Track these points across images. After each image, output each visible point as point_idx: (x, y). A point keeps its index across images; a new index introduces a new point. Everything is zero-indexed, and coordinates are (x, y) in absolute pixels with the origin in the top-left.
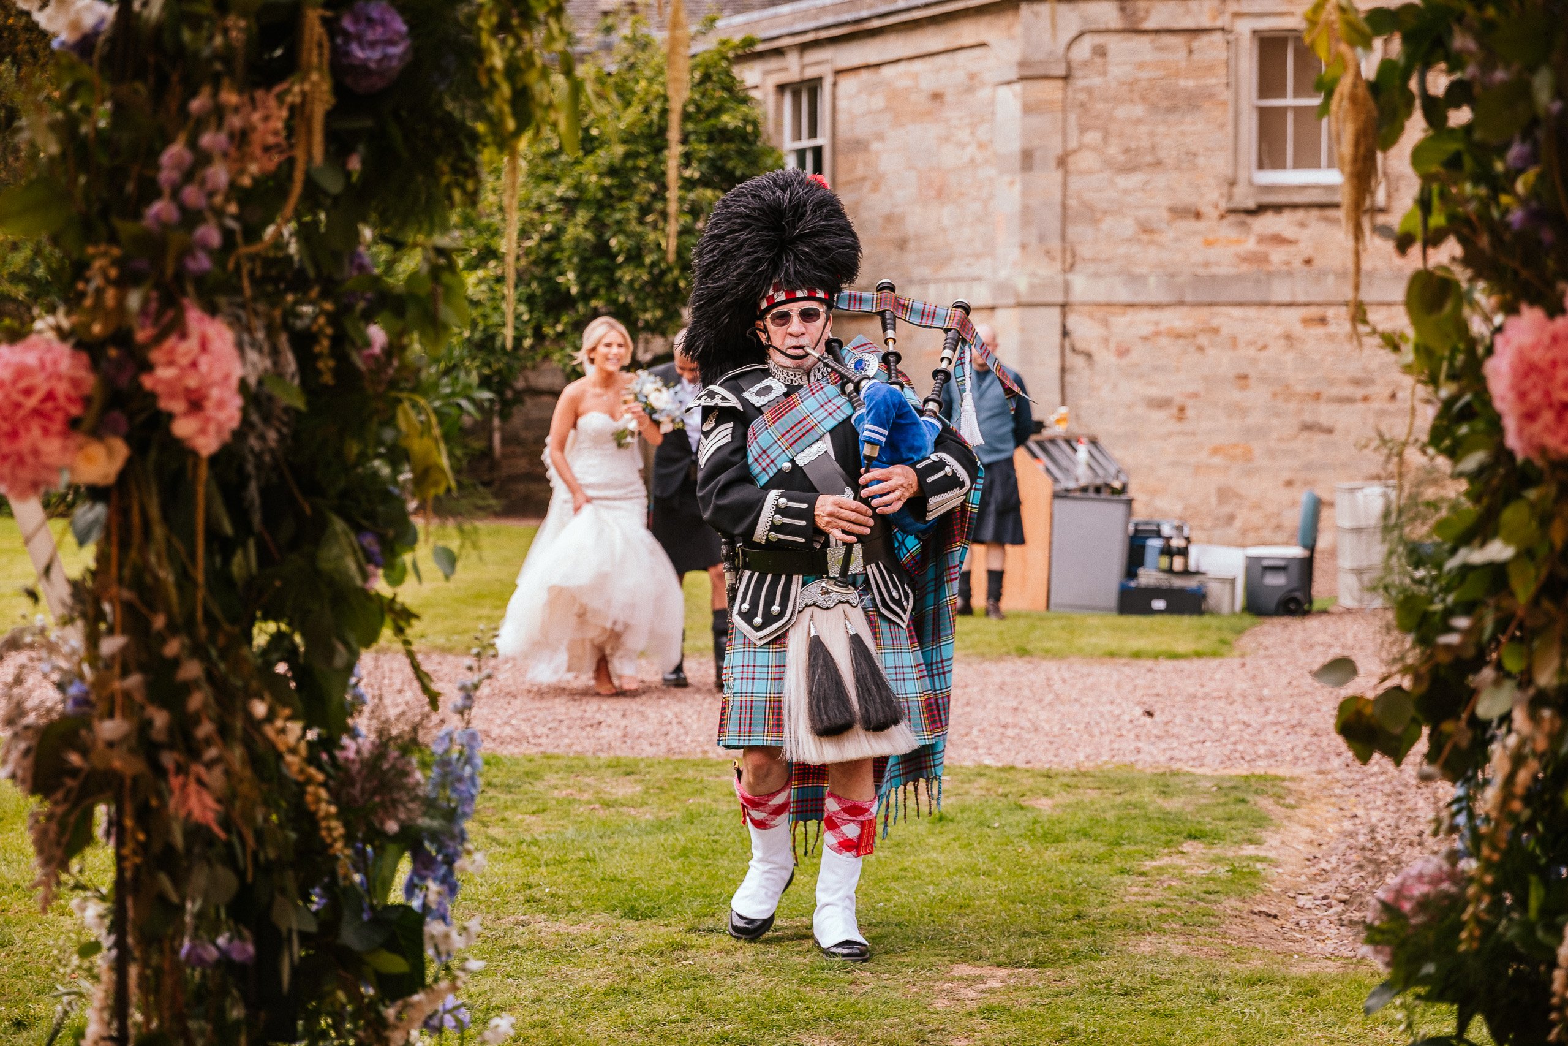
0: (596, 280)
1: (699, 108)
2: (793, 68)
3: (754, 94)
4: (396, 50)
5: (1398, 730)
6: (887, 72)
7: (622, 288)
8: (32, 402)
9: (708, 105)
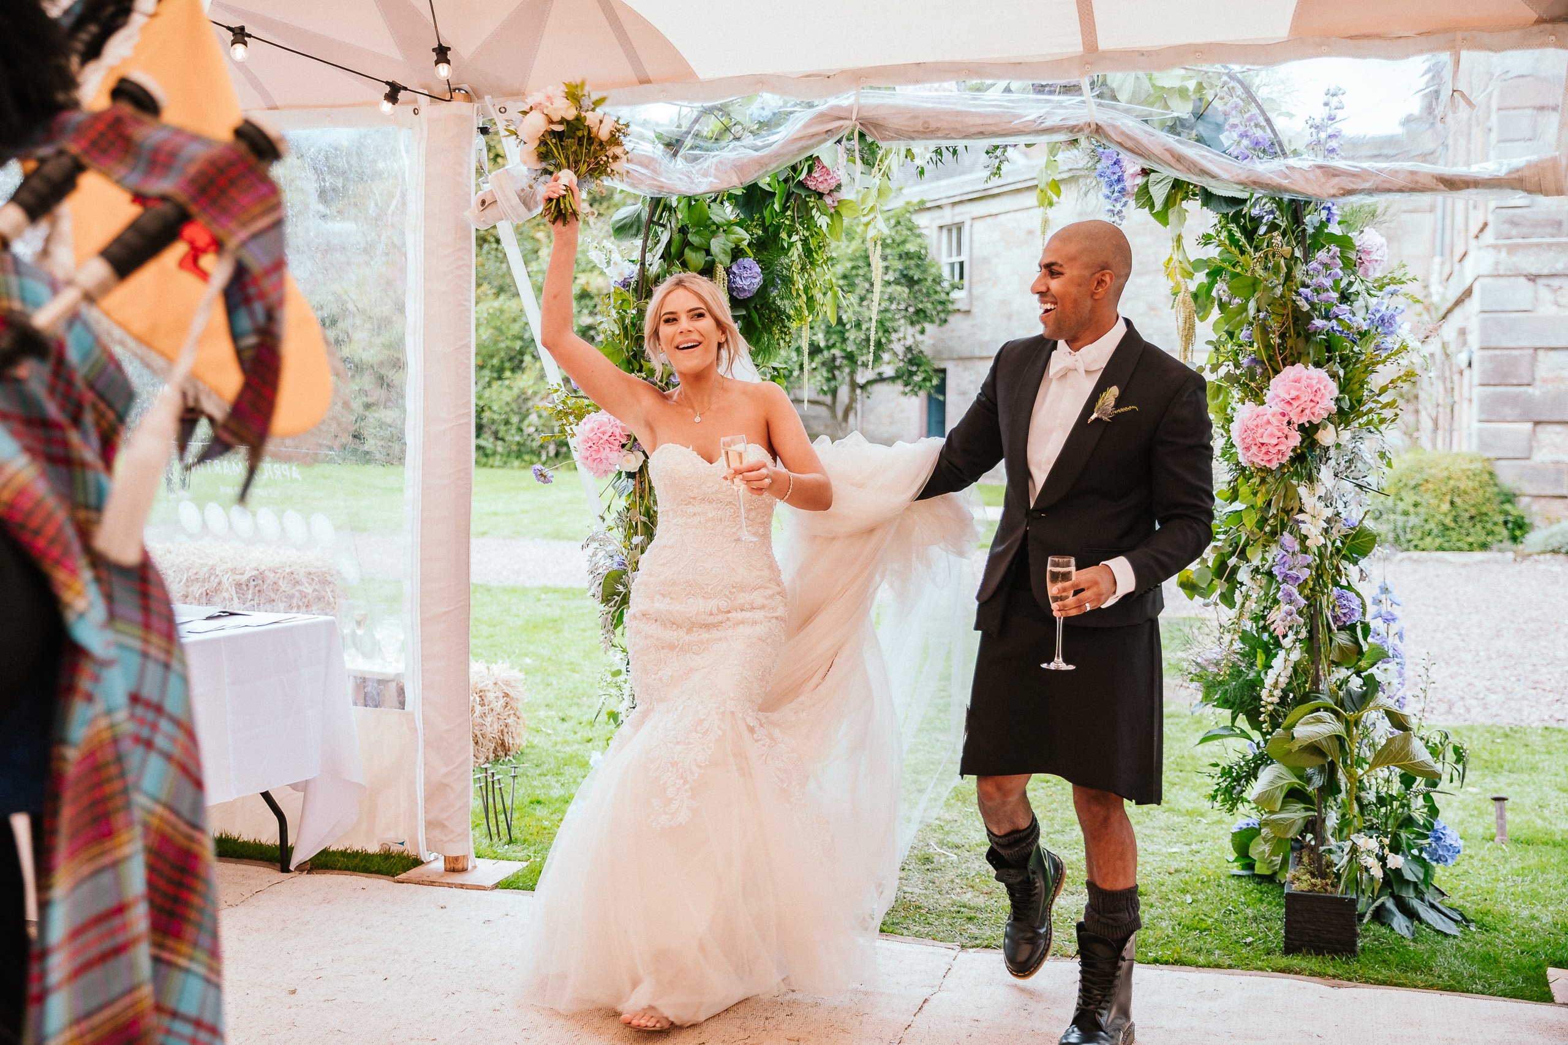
0: (834, 338)
1: (894, 241)
2: (948, 216)
3: (924, 231)
4: (757, 280)
5: (1204, 586)
6: (1002, 218)
7: (849, 342)
8: (606, 437)
9: (898, 239)
